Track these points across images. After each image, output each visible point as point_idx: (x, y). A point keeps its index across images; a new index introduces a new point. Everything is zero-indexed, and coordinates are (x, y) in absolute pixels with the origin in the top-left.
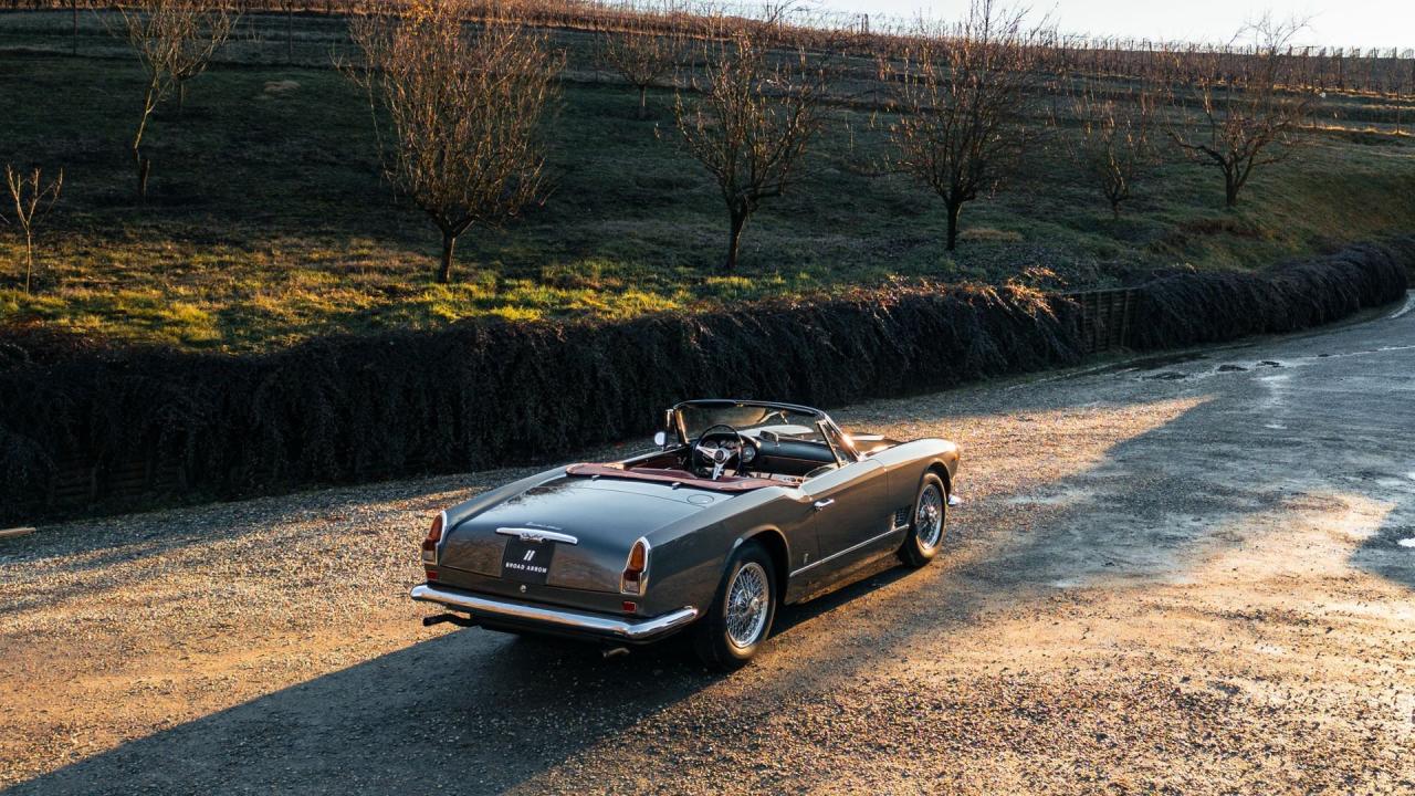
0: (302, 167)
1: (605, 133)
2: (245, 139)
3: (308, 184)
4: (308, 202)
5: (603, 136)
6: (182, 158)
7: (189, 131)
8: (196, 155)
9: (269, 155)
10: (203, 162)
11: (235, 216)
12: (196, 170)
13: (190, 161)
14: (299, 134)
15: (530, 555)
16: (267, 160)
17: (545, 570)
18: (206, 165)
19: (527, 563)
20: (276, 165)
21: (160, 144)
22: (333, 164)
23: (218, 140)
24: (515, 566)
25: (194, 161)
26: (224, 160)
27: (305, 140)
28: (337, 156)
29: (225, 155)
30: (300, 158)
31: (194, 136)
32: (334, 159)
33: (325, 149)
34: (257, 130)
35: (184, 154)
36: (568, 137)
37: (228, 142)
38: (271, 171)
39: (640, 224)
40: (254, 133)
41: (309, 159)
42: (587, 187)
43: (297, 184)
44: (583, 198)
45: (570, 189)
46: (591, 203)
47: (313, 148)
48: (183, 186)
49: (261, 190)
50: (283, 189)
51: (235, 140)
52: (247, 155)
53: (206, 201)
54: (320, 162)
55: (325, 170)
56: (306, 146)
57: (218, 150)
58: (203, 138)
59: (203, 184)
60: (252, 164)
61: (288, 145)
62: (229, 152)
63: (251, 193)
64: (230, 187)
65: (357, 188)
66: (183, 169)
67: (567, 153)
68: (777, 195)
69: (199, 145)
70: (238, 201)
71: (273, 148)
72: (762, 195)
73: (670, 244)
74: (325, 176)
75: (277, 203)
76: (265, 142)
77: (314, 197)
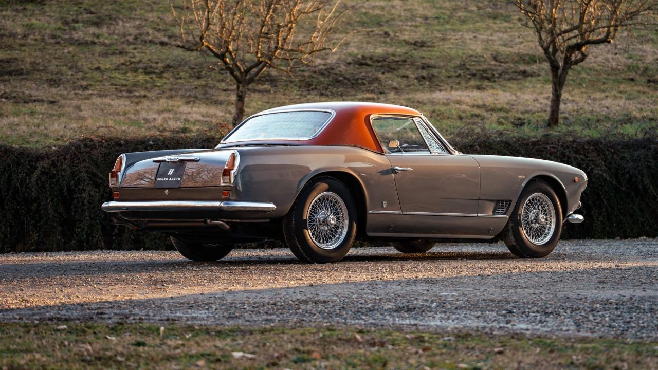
0: (131, 47)
1: (474, 8)
2: (77, 22)
3: (133, 60)
4: (128, 75)
5: (471, 12)
6: (11, 39)
7: (21, 15)
8: (25, 36)
9: (98, 36)
10: (33, 42)
11: (54, 82)
12: (24, 48)
13: (19, 41)
14: (133, 16)
15: (171, 172)
16: (96, 41)
17: (179, 179)
18: (33, 45)
19: (169, 176)
20: (104, 44)
22: (163, 44)
23: (49, 23)
24: (163, 179)
25: (22, 42)
26: (52, 41)
27: (138, 22)
28: (170, 37)
29: (54, 37)
30: (131, 39)
31: (26, 19)
32: (166, 39)
33: (159, 30)
34: (91, 13)
35: (13, 35)
36: (429, 14)
37: (59, 24)
38: (98, 49)
39: (476, 94)
40: (86, 16)
41: (140, 39)
42: (432, 62)
43: (122, 59)
44: (425, 73)
45: (412, 64)
46: (431, 78)
47: (145, 30)
48: (8, 61)
49: (84, 64)
50: (106, 63)
51: (66, 23)
52: (76, 36)
53: (28, 73)
54: (151, 41)
55: (153, 48)
56: (139, 27)
57: (48, 31)
58: (34, 21)
59: (28, 60)
60: (80, 43)
61: (120, 27)
62: (58, 33)
63: (74, 67)
64: (54, 62)
65: (181, 63)
66: (10, 47)
67: (422, 29)
68: (605, 40)
69: (30, 27)
70: (60, 73)
71: (104, 30)
72: (589, 42)
73: (500, 110)
74: (151, 53)
75: (97, 75)
76: (97, 24)
77: (135, 70)
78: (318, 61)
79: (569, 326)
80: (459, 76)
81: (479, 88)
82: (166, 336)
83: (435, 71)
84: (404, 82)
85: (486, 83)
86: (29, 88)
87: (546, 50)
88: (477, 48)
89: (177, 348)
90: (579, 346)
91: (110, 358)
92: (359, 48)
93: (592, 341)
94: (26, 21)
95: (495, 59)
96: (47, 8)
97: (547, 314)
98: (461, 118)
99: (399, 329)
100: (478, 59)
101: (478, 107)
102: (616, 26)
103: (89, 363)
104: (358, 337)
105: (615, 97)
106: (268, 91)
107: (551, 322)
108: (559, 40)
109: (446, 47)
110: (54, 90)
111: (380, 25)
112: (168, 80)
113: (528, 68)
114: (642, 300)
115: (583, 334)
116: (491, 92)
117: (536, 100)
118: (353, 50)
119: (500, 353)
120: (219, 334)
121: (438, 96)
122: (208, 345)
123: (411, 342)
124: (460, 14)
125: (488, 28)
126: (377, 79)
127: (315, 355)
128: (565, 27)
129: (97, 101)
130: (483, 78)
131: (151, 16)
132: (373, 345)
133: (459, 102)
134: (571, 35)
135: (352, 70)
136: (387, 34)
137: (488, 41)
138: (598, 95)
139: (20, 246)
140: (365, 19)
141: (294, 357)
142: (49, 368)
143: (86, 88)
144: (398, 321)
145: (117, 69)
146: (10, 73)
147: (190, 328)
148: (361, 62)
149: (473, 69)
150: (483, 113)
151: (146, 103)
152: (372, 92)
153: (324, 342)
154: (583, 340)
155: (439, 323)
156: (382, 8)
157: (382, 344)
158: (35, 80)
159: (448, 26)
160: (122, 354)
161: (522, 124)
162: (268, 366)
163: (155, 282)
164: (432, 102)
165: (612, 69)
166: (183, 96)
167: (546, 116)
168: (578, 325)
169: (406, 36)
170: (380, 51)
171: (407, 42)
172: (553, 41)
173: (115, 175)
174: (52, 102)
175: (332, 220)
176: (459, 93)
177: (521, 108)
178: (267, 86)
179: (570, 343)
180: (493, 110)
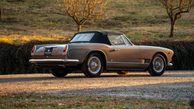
1: (150, 2)
2: (34, 7)
3: (49, 18)
8: (18, 11)
9: (39, 11)
10: (20, 13)
11: (26, 25)
12: (18, 15)
14: (50, 5)
17: (51, 53)
20: (41, 14)
21: (9, 8)
22: (58, 13)
23: (25, 7)
24: (46, 53)
29: (27, 11)
30: (49, 12)
32: (59, 12)
33: (57, 9)
35: (15, 11)
36: (137, 4)
37: (29, 8)
38: (39, 15)
39: (149, 27)
40: (37, 5)
41: (52, 12)
42: (137, 18)
43: (46, 18)
44: (134, 22)
45: (131, 19)
46: (136, 23)
47: (53, 9)
48: (13, 18)
49: (35, 19)
50: (41, 19)
51: (30, 7)
52: (33, 11)
53: (18, 22)
54: (55, 13)
55: (55, 15)
56: (51, 9)
57: (25, 10)
58: (21, 7)
59: (19, 18)
60: (34, 13)
61: (46, 8)
62: (28, 10)
63: (32, 20)
64: (26, 19)
65: (63, 19)
66: (14, 14)
67: (134, 9)
68: (187, 11)
69: (20, 8)
70: (28, 22)
71: (41, 9)
72: (182, 12)
73: (156, 32)
74: (55, 16)
75: (38, 22)
76: (39, 8)
77: (50, 21)
78: (103, 18)
79: (160, 96)
80: (144, 22)
81: (150, 26)
82: (42, 99)
83: (137, 21)
84: (128, 24)
85: (153, 24)
86: (18, 26)
87: (169, 14)
88: (150, 14)
89: (44, 102)
90: (161, 102)
91: (23, 105)
92: (115, 14)
93: (166, 100)
94: (19, 7)
95: (156, 17)
96: (25, 3)
97: (155, 93)
98: (144, 35)
99: (110, 97)
100: (150, 17)
101: (150, 31)
102: (190, 7)
103: (17, 107)
104: (97, 99)
105: (191, 28)
106: (88, 27)
107: (155, 95)
108: (173, 11)
109: (141, 14)
110: (25, 27)
111: (122, 7)
112: (59, 24)
113: (165, 20)
114: (185, 88)
115: (163, 98)
116: (153, 27)
117: (167, 29)
118: (113, 15)
119: (137, 104)
120: (58, 98)
121: (138, 28)
122: (53, 101)
123: (112, 101)
124: (146, 4)
125: (154, 8)
126: (120, 24)
127: (83, 104)
128: (175, 7)
129: (38, 30)
130: (152, 23)
131: (55, 5)
132: (101, 101)
133: (144, 30)
134: (177, 10)
135: (113, 21)
136: (124, 10)
137: (154, 12)
138: (186, 28)
139: (13, 72)
140: (118, 6)
141: (76, 105)
142: (4, 108)
143: (35, 26)
144: (111, 94)
145: (44, 21)
146: (13, 22)
147: (50, 97)
148: (116, 19)
149: (149, 20)
150: (151, 33)
151: (52, 31)
152: (118, 27)
153: (87, 101)
154: (163, 100)
155: (122, 95)
156: (123, 2)
157: (104, 101)
158: (20, 24)
159: (142, 8)
160: (27, 104)
161: (162, 37)
162: (68, 108)
163: (45, 83)
164: (136, 30)
165: (191, 20)
166: (63, 29)
167: (169, 34)
168: (163, 96)
169: (129, 11)
170: (121, 15)
171: (129, 13)
172: (171, 12)
173: (33, 52)
174: (25, 31)
175: (96, 65)
176: (144, 27)
177: (163, 32)
178: (88, 26)
179: (158, 101)
180: (154, 32)
